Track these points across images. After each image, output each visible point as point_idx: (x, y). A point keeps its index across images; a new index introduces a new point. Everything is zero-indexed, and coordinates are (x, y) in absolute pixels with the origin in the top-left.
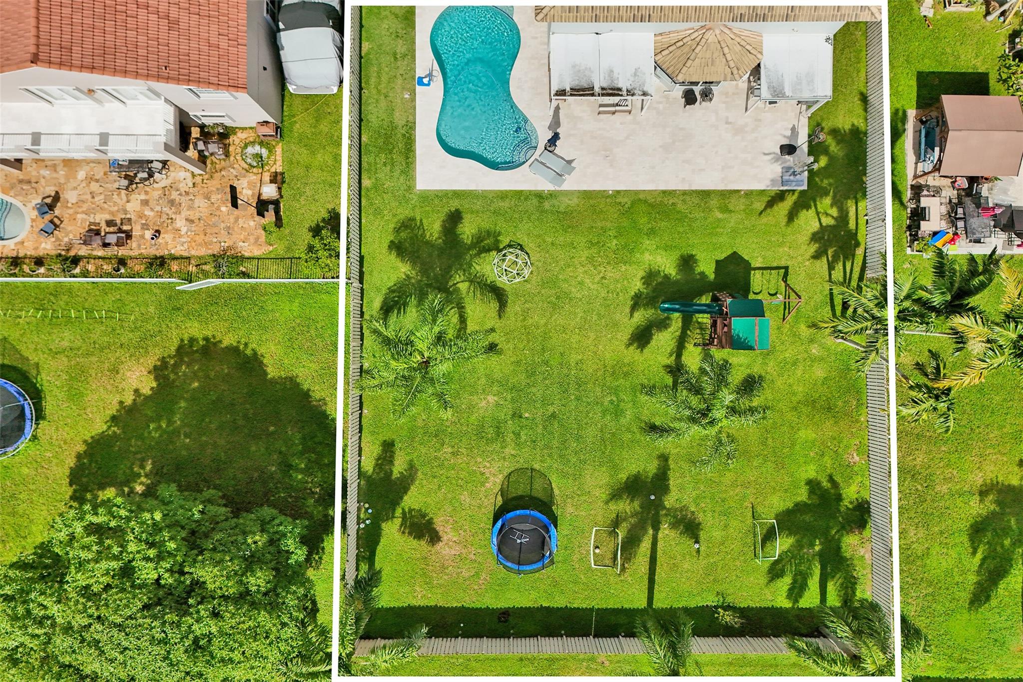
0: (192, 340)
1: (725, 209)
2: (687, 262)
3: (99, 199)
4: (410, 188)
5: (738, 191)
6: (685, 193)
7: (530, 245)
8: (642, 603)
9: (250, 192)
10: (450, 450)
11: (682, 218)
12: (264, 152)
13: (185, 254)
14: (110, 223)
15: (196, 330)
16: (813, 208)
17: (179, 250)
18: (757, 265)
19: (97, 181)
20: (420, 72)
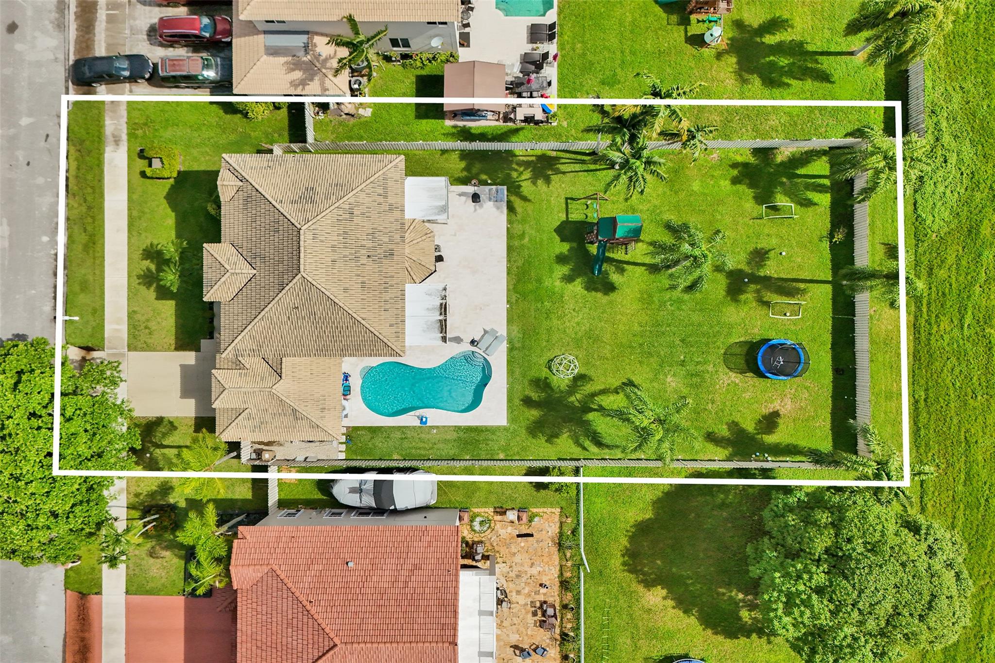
0: (624, 564)
1: (522, 236)
2: (561, 259)
3: (515, 620)
4: (505, 429)
5: (508, 228)
6: (509, 261)
7: (550, 355)
8: (829, 288)
9: (510, 528)
10: (710, 405)
11: (528, 262)
12: (478, 519)
13: (558, 568)
14: (535, 614)
15: (616, 562)
16: (520, 183)
17: (555, 572)
18: (565, 216)
19: (502, 622)
20: (417, 423)
